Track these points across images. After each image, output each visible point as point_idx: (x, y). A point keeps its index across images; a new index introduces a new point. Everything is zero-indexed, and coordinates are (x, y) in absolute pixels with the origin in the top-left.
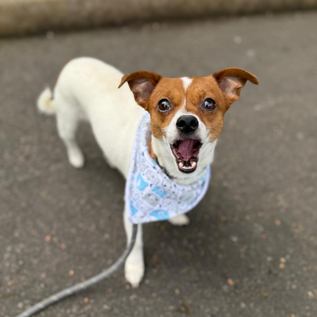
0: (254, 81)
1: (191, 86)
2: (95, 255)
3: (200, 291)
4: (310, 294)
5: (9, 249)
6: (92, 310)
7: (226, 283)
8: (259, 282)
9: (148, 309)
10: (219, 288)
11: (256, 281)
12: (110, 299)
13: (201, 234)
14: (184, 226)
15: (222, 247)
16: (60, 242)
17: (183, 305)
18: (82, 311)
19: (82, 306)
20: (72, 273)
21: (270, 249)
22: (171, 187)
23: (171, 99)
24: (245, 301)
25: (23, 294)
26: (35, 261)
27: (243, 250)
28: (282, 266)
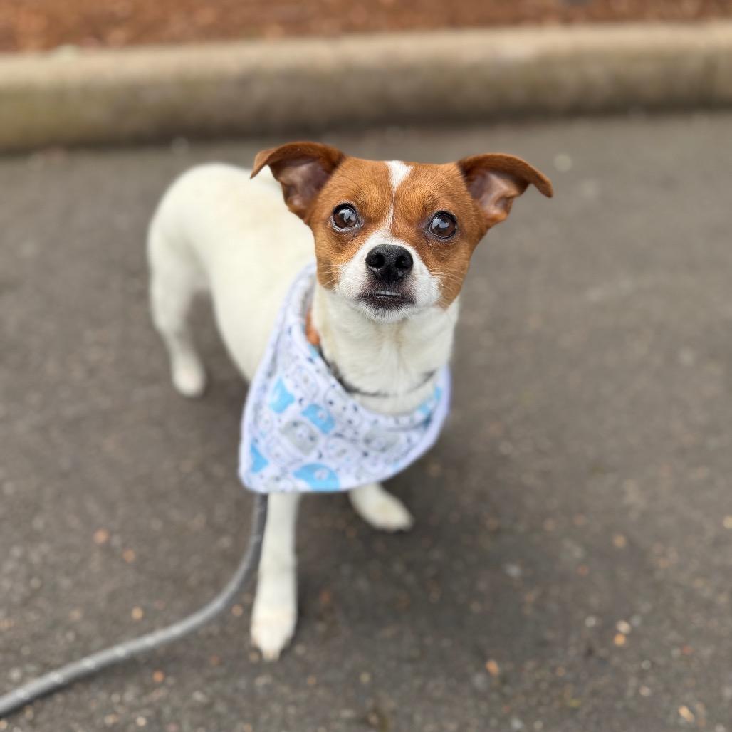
1: (406, 182)
2: (193, 581)
3: (417, 682)
5: (17, 552)
6: (166, 701)
7: (481, 668)
9: (292, 710)
10: (464, 679)
11: (553, 670)
12: (211, 680)
13: (437, 555)
15: (483, 586)
16: (124, 546)
17: (376, 710)
18: (145, 700)
19: (147, 688)
20: (137, 614)
21: (594, 601)
22: (344, 409)
23: (361, 207)
24: (523, 715)
25: (26, 651)
26: (65, 583)
27: (530, 597)
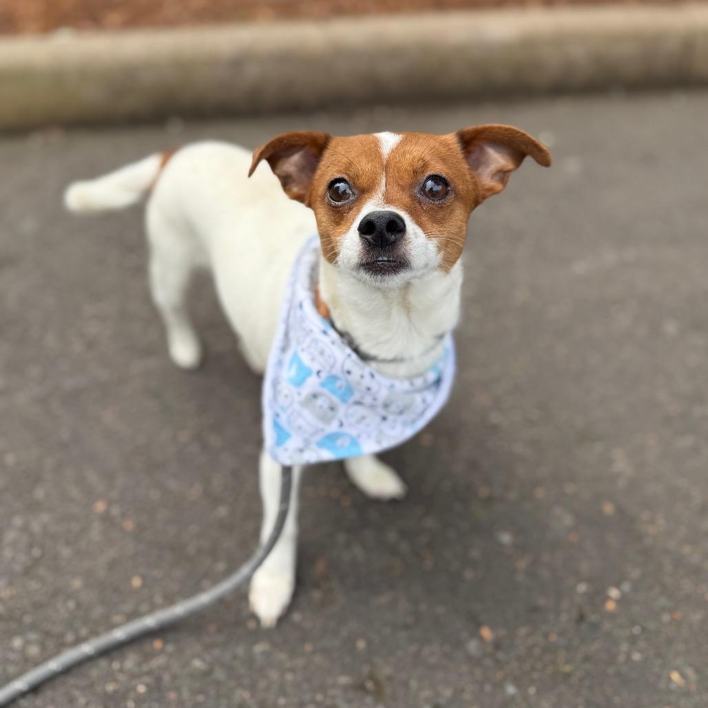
0: (543, 159)
1: (396, 149)
2: (191, 550)
3: (413, 648)
4: (675, 676)
6: (166, 668)
7: (475, 634)
8: (553, 638)
9: (289, 677)
10: (459, 644)
11: (546, 636)
12: (209, 647)
13: (430, 523)
14: (393, 502)
15: (475, 553)
16: (124, 515)
17: (372, 677)
18: (145, 667)
19: (147, 657)
20: (137, 582)
21: (584, 567)
22: (362, 377)
24: (517, 681)
27: (522, 564)
28: (611, 606)
